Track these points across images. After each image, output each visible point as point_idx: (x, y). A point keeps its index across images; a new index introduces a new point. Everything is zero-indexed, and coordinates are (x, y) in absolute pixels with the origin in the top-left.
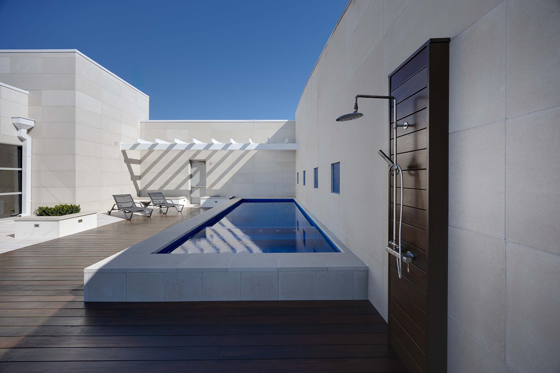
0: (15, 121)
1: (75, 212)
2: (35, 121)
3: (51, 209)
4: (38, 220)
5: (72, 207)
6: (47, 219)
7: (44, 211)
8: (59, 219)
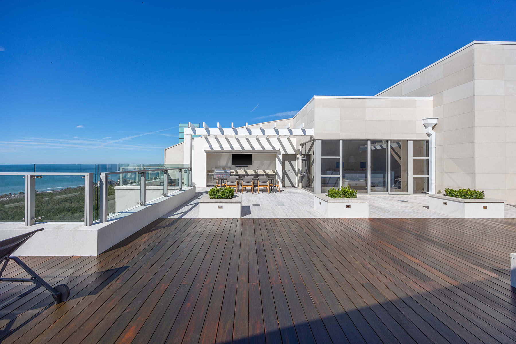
0: (425, 122)
1: (479, 198)
2: (438, 119)
3: (455, 191)
4: (446, 199)
5: (476, 193)
6: (453, 199)
7: (450, 193)
8: (464, 201)
